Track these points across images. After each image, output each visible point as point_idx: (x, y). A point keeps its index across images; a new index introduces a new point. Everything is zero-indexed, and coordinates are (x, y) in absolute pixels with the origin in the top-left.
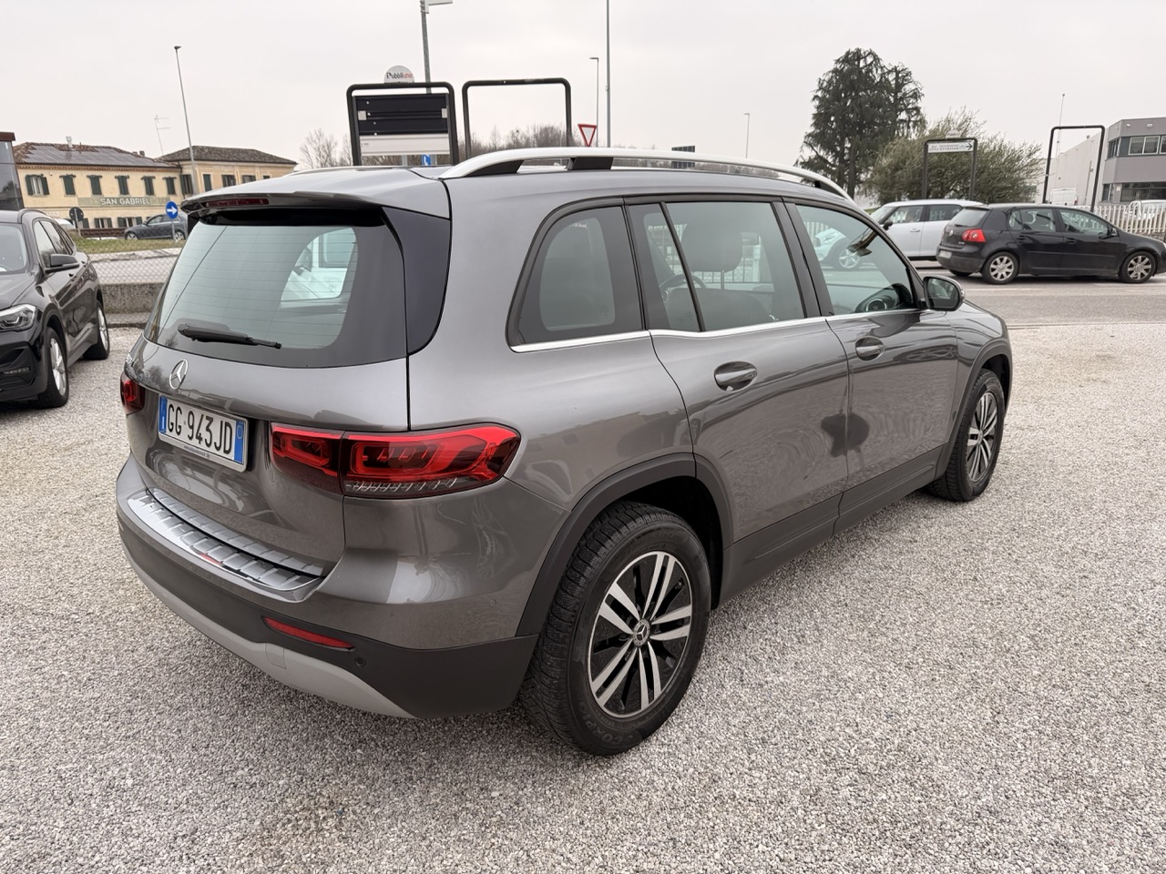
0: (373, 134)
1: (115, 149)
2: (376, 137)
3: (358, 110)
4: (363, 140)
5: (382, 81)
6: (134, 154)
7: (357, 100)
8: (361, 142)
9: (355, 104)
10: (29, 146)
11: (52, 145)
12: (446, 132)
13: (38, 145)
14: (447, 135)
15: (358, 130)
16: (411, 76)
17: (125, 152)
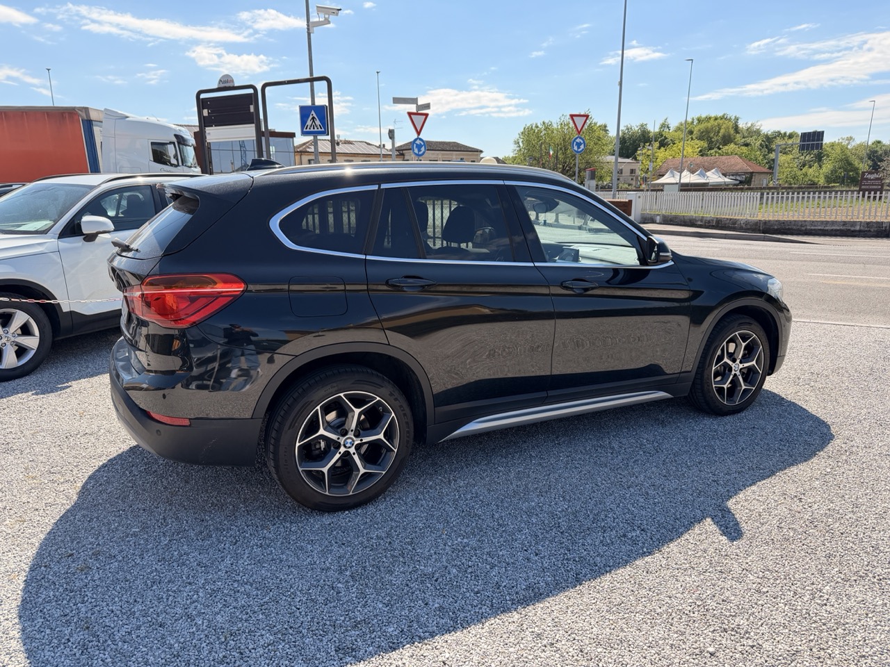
0: (212, 126)
1: (366, 143)
2: (214, 128)
3: (203, 109)
4: (208, 130)
5: (216, 86)
7: (202, 102)
8: (207, 132)
9: (202, 104)
12: (253, 123)
14: (254, 125)
15: (205, 122)
16: (233, 81)
17: (371, 145)
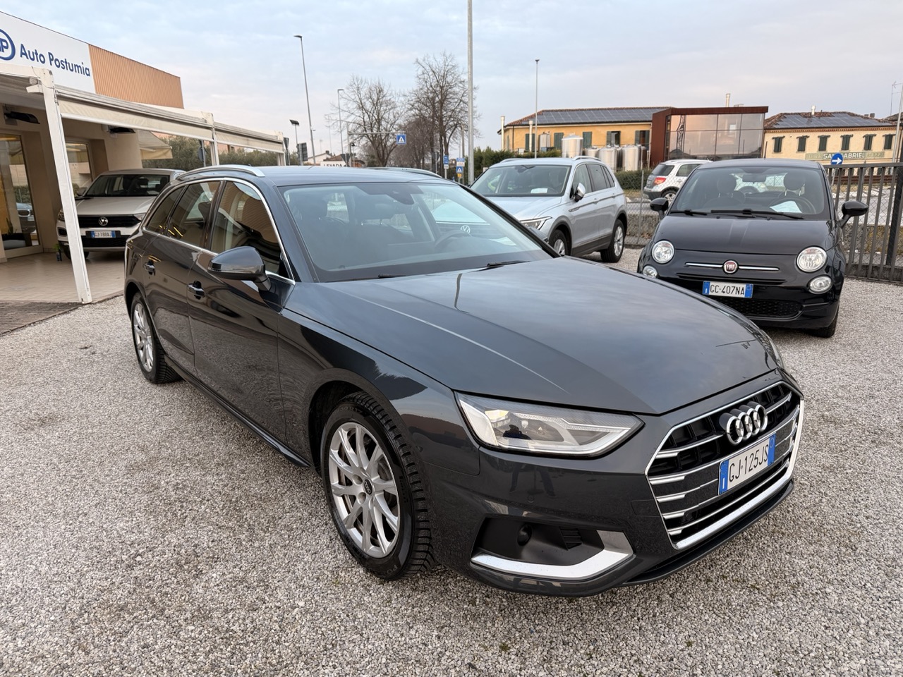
1: (849, 114)
6: (866, 117)
10: (782, 116)
11: (799, 114)
13: (789, 114)
17: (857, 115)
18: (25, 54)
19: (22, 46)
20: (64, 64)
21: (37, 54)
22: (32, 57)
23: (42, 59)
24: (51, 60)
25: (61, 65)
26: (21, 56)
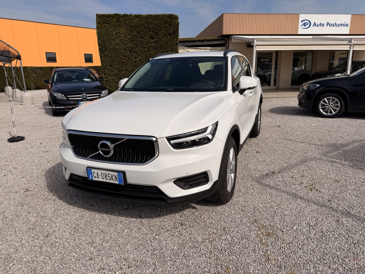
18: (315, 25)
19: (315, 23)
20: (334, 25)
21: (321, 24)
22: (318, 25)
23: (323, 25)
24: (327, 25)
25: (332, 25)
26: (313, 26)
